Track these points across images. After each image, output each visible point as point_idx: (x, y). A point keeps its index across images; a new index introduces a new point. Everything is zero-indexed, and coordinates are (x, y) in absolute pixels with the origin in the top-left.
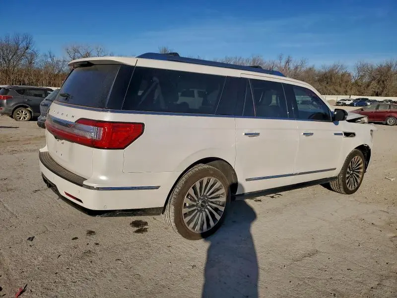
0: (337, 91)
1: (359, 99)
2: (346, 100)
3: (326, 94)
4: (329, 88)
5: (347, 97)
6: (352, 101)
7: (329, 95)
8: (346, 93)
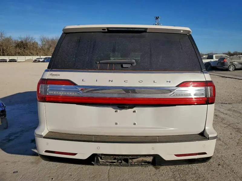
0: (32, 53)
1: (46, 58)
2: (40, 59)
3: (25, 56)
4: (26, 51)
5: (38, 57)
6: (43, 59)
7: (27, 56)
8: (37, 55)
